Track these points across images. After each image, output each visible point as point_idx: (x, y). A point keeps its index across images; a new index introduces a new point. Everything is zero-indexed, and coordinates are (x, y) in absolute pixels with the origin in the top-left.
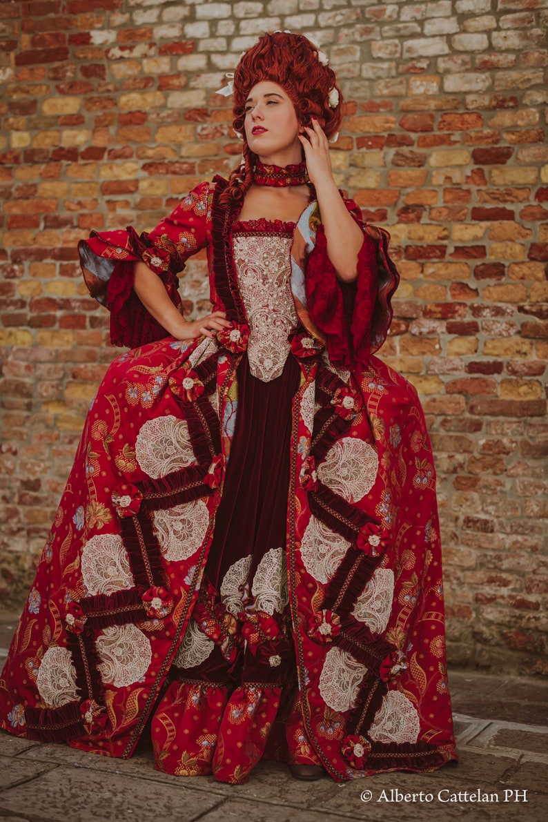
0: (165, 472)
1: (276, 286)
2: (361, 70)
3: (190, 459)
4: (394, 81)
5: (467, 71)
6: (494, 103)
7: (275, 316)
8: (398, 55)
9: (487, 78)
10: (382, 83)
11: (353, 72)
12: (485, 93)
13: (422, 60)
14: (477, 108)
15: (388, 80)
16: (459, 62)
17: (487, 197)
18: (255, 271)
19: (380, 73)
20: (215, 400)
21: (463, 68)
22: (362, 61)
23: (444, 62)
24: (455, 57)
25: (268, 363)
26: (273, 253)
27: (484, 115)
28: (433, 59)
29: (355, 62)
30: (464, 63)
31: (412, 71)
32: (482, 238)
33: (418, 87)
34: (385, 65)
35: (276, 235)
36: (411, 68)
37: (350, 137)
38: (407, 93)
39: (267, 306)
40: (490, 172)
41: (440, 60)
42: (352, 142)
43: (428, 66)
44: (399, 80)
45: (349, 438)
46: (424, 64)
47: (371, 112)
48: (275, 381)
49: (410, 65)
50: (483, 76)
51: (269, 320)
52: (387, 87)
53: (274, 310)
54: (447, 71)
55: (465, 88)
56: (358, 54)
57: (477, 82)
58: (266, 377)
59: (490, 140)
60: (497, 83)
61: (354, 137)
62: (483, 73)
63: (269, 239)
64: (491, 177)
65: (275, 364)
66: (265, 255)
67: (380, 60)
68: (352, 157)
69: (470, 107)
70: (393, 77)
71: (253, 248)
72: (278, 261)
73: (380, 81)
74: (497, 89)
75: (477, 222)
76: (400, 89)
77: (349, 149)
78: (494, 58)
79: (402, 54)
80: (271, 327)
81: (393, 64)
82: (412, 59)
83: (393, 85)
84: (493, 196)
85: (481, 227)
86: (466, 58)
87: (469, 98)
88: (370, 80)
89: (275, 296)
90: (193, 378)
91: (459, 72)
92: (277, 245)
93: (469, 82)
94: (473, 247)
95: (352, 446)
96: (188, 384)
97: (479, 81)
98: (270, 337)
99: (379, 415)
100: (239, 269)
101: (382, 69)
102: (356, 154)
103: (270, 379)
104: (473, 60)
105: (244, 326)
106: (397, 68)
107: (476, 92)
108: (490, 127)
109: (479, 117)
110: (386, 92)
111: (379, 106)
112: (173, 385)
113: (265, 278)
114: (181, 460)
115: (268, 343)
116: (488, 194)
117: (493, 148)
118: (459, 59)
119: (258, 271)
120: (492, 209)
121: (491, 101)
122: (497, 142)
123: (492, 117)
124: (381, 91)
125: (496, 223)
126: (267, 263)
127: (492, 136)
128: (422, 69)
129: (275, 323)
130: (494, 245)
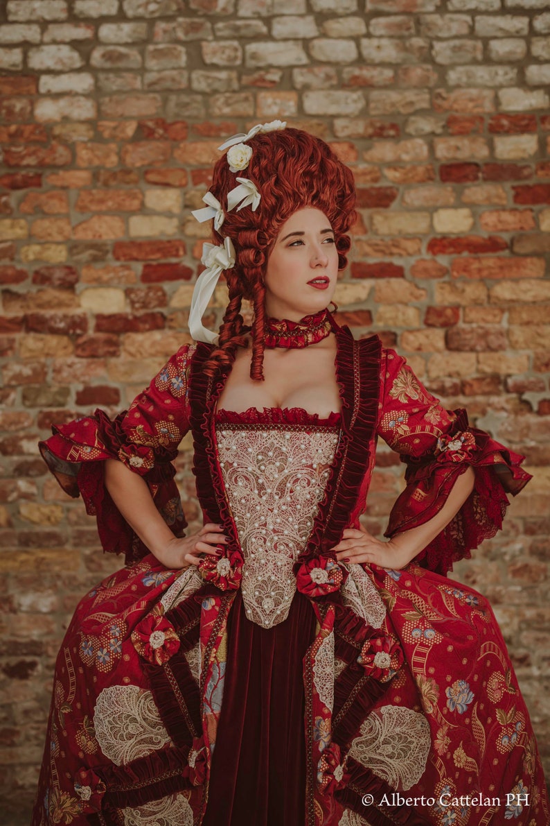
0: (128, 759)
1: (277, 497)
2: (190, 80)
3: (162, 739)
4: (236, 97)
5: (332, 87)
6: (370, 131)
7: (276, 538)
8: (238, 62)
9: (359, 98)
10: (221, 99)
11: (180, 83)
12: (357, 117)
13: (272, 70)
14: (349, 137)
15: (228, 95)
16: (322, 75)
17: (368, 249)
18: (247, 479)
19: (217, 85)
20: (196, 658)
21: (327, 84)
22: (191, 67)
23: (302, 75)
24: (316, 70)
25: (268, 604)
26: (271, 454)
27: (359, 145)
28: (288, 71)
29: (180, 68)
30: (328, 77)
31: (259, 84)
32: (366, 301)
33: (269, 106)
34: (223, 75)
35: (274, 429)
36: (256, 81)
37: (183, 170)
38: (255, 113)
39: (265, 525)
40: (371, 218)
41: (296, 71)
42: (185, 176)
43: (282, 78)
44: (243, 95)
45: (389, 706)
46: (275, 76)
47: (209, 136)
48: (280, 627)
49: (256, 75)
50: (355, 96)
51: (268, 544)
52: (227, 104)
53: (274, 531)
54: (307, 87)
55: (333, 110)
56: (184, 58)
57: (347, 103)
58: (267, 623)
59: (368, 178)
60: (372, 105)
61: (188, 169)
62: (354, 91)
63: (265, 435)
64: (372, 224)
65: (277, 604)
66: (260, 457)
67: (215, 67)
68: (188, 196)
69: (341, 134)
70: (234, 92)
71: (244, 447)
72: (278, 464)
73: (218, 96)
74: (373, 113)
75: (359, 281)
76: (246, 109)
77: (181, 186)
78: (366, 73)
79: (244, 60)
80: (271, 553)
81: (234, 75)
82: (259, 68)
83: (237, 102)
84: (376, 248)
85: (364, 287)
86: (331, 71)
87: (339, 123)
88: (203, 93)
89: (276, 511)
90: (164, 630)
91: (322, 89)
92: (275, 442)
93: (336, 102)
94: (356, 313)
95: (395, 716)
96: (158, 640)
97: (350, 102)
98: (271, 566)
99: (428, 675)
100: (226, 475)
101: (220, 80)
102: (193, 192)
103: (272, 625)
104: (339, 73)
105: (236, 555)
106: (239, 79)
107: (346, 116)
108: (366, 161)
109: (352, 147)
110: (227, 110)
111: (219, 129)
112: (137, 641)
113: (261, 488)
114: (151, 741)
115: (267, 575)
116: (370, 245)
117: (373, 188)
118: (321, 72)
119: (252, 478)
120: (376, 265)
121: (366, 128)
122: (376, 180)
123: (369, 148)
124: (220, 109)
125: (382, 282)
126: (263, 468)
127: (370, 173)
128: (273, 82)
129: (276, 547)
130: (382, 309)
